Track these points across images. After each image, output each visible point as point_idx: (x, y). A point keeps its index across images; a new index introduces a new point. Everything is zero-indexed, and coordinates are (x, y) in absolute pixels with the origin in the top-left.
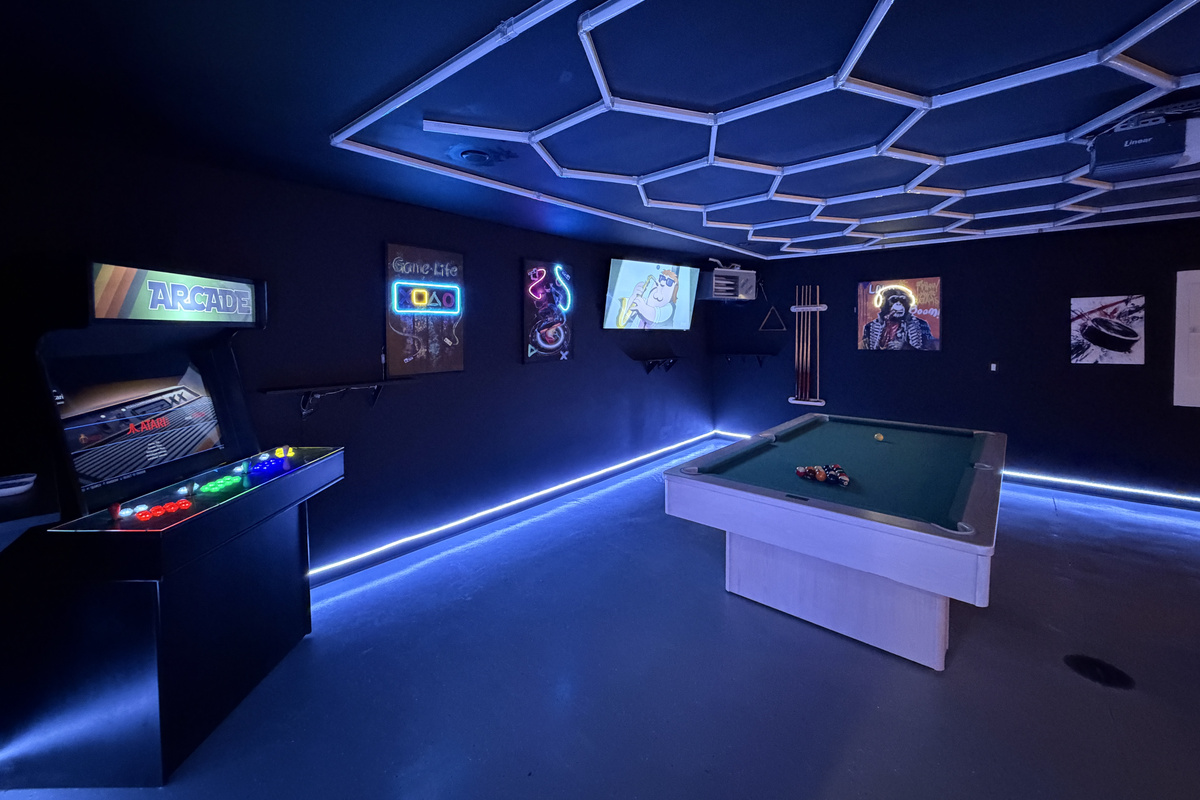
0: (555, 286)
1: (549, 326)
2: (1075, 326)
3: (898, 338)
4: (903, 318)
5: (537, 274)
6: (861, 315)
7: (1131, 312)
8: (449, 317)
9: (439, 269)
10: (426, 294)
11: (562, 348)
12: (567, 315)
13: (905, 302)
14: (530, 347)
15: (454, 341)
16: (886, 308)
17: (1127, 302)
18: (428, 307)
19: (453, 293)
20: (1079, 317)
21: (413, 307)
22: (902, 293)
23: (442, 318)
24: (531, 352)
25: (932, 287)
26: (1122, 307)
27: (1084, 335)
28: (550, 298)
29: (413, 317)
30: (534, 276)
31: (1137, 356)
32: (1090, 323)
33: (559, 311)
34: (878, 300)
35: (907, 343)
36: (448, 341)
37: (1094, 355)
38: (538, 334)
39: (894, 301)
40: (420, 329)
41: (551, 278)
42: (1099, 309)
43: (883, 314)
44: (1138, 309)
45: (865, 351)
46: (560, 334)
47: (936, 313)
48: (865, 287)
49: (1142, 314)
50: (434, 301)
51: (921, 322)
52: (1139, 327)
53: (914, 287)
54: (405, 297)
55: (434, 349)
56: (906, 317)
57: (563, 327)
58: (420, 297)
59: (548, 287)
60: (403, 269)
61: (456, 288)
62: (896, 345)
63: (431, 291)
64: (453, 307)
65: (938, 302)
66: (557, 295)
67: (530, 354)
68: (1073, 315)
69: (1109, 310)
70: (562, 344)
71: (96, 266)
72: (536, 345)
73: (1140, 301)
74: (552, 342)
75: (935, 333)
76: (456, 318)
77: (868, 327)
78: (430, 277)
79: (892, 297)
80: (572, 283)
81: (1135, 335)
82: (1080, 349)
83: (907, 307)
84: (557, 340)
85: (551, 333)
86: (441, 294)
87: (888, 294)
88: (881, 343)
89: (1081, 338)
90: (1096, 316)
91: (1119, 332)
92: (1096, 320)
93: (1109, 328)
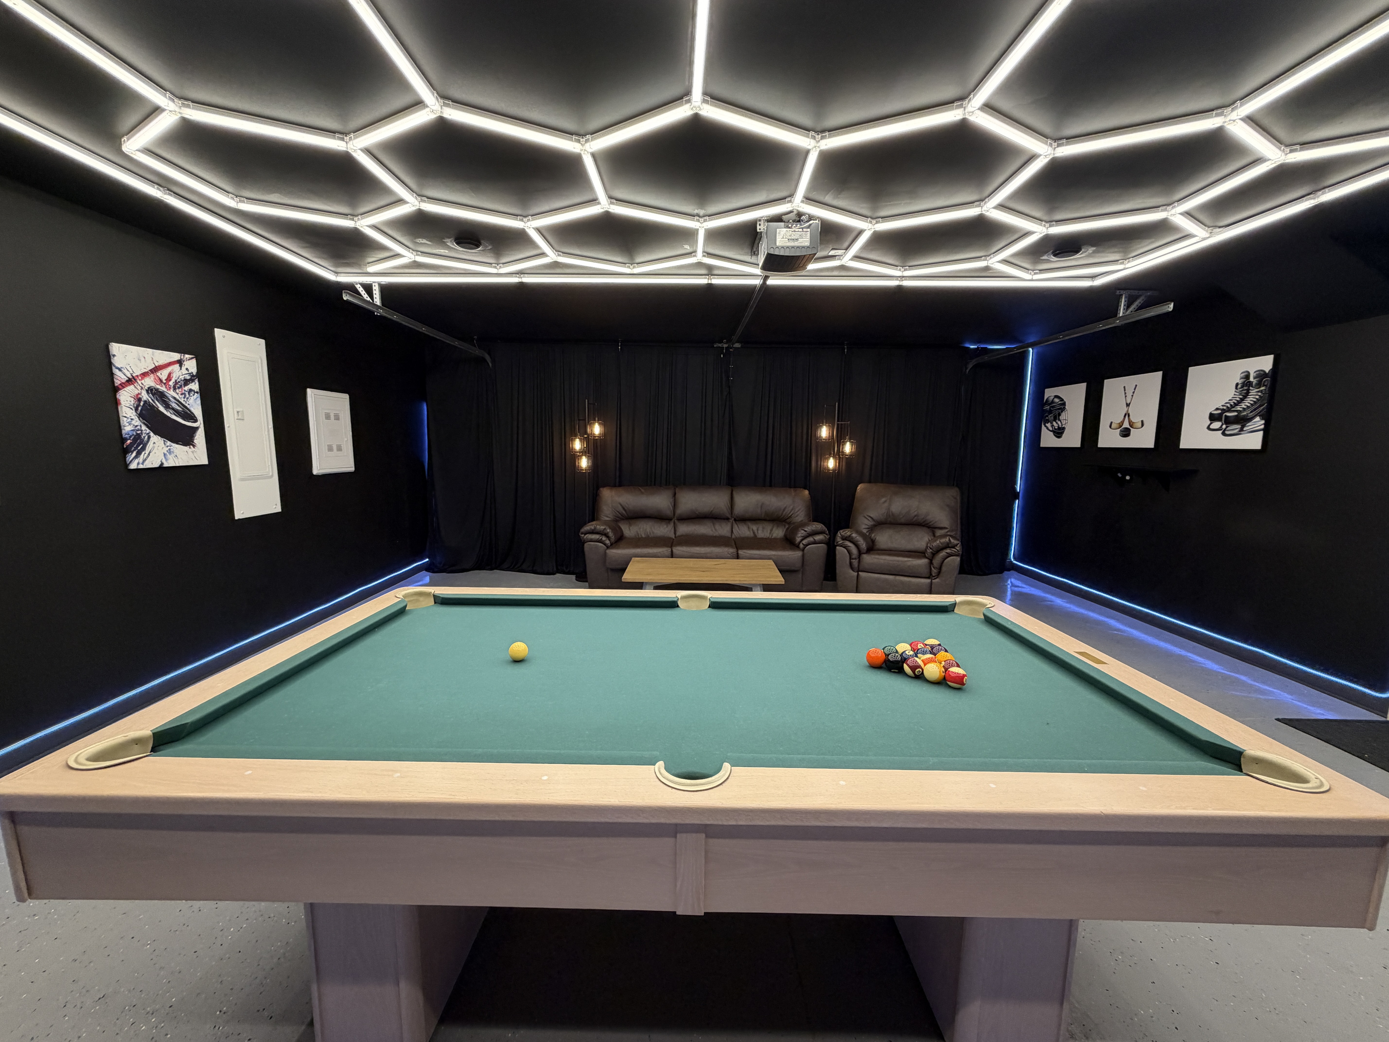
2: (126, 398)
7: (186, 382)
17: (180, 362)
20: (131, 381)
26: (178, 373)
27: (141, 416)
31: (198, 453)
37: (159, 453)
42: (152, 371)
44: (192, 378)
49: (195, 386)
52: (196, 407)
68: (120, 377)
69: (163, 374)
73: (193, 365)
81: (192, 418)
82: (139, 443)
89: (137, 422)
90: (149, 382)
91: (177, 412)
92: (150, 390)
93: (167, 406)
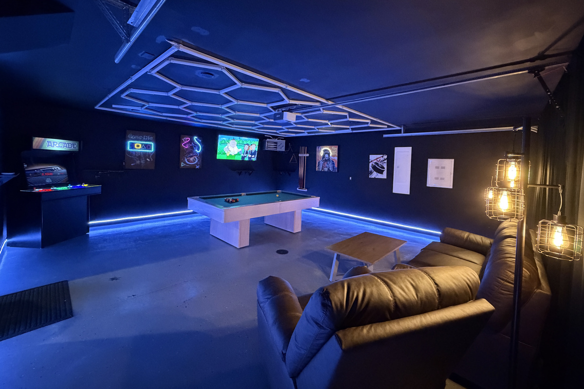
0: (194, 143)
1: (191, 157)
2: (370, 164)
3: (327, 167)
4: (328, 160)
5: (186, 140)
6: (317, 158)
7: (383, 161)
8: (149, 152)
9: (145, 138)
10: (140, 145)
11: (197, 164)
12: (199, 153)
13: (329, 154)
14: (182, 163)
15: (150, 160)
16: (324, 157)
17: (382, 157)
18: (141, 149)
19: (151, 145)
20: (371, 161)
21: (135, 149)
22: (328, 151)
23: (146, 153)
24: (182, 165)
25: (336, 148)
26: (382, 159)
27: (372, 168)
28: (192, 148)
29: (135, 152)
30: (185, 140)
31: (384, 176)
32: (374, 164)
33: (196, 152)
34: (322, 153)
35: (329, 169)
36: (148, 159)
37: (375, 175)
38: (186, 159)
39: (326, 153)
40: (137, 155)
41: (192, 141)
42: (376, 159)
43: (323, 158)
44: (385, 160)
45: (318, 171)
46: (196, 160)
47: (336, 158)
48: (319, 148)
49: (386, 161)
50: (143, 147)
51: (333, 161)
52: (385, 166)
53: (331, 149)
54: (132, 146)
55: (142, 162)
56: (329, 160)
57: (197, 158)
58: (138, 146)
59: (191, 144)
60: (132, 137)
61: (152, 144)
62: (326, 169)
63: (142, 144)
64: (151, 149)
65: (337, 155)
66: (195, 147)
67: (182, 166)
68: (370, 161)
69: (378, 160)
70: (197, 163)
71: (33, 138)
72: (185, 163)
73: (386, 157)
74: (192, 162)
75: (336, 166)
76: (151, 153)
77: (319, 163)
78: (141, 140)
79: (326, 152)
80: (202, 143)
81: (384, 168)
82: (371, 173)
83: (329, 156)
84: (194, 162)
85: (192, 159)
86: (146, 145)
87: (325, 151)
88: (322, 169)
89: (372, 169)
90: (375, 161)
91: (380, 167)
92: (375, 163)
93: (378, 166)
